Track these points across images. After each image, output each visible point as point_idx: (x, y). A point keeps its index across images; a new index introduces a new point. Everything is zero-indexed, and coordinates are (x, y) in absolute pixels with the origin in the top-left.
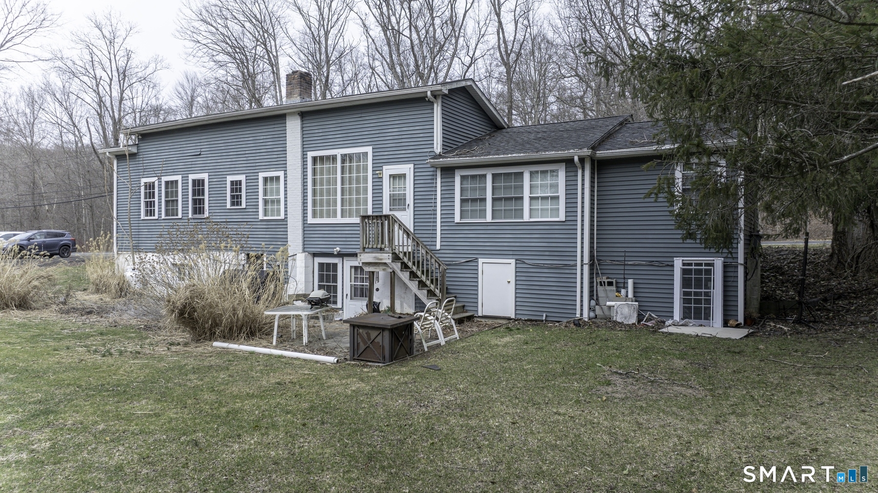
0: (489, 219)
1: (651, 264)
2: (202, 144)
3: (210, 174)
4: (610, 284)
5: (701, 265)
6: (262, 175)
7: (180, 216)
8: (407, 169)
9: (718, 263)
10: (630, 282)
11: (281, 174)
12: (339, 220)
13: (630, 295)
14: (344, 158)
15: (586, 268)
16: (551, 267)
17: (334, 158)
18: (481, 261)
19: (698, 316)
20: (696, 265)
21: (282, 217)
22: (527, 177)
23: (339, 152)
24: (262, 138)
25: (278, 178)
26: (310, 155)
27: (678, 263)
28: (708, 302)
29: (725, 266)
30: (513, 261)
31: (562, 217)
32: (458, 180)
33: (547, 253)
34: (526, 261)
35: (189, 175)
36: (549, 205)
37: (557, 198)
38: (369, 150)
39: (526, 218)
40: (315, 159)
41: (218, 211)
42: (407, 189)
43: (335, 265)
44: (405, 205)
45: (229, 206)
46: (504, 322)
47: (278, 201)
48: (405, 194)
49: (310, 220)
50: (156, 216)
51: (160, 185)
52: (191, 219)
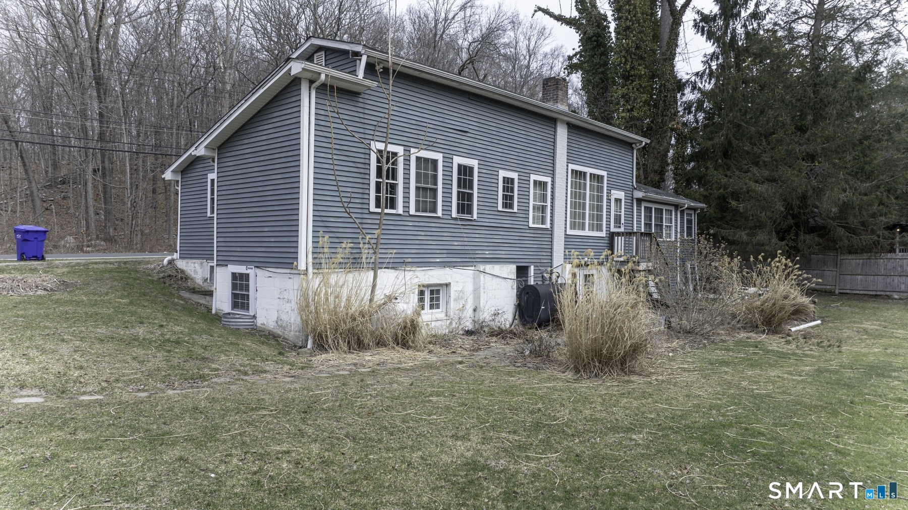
2: (469, 118)
3: (480, 162)
6: (532, 178)
7: (440, 212)
8: (622, 196)
11: (549, 180)
12: (587, 232)
14: (591, 176)
17: (584, 175)
21: (548, 225)
22: (664, 213)
23: (588, 171)
25: (545, 184)
26: (570, 167)
31: (673, 239)
35: (454, 157)
37: (671, 226)
38: (605, 174)
40: (572, 172)
41: (487, 212)
44: (620, 223)
45: (500, 208)
47: (546, 209)
48: (620, 215)
49: (569, 232)
50: (400, 210)
51: (407, 161)
52: (456, 219)
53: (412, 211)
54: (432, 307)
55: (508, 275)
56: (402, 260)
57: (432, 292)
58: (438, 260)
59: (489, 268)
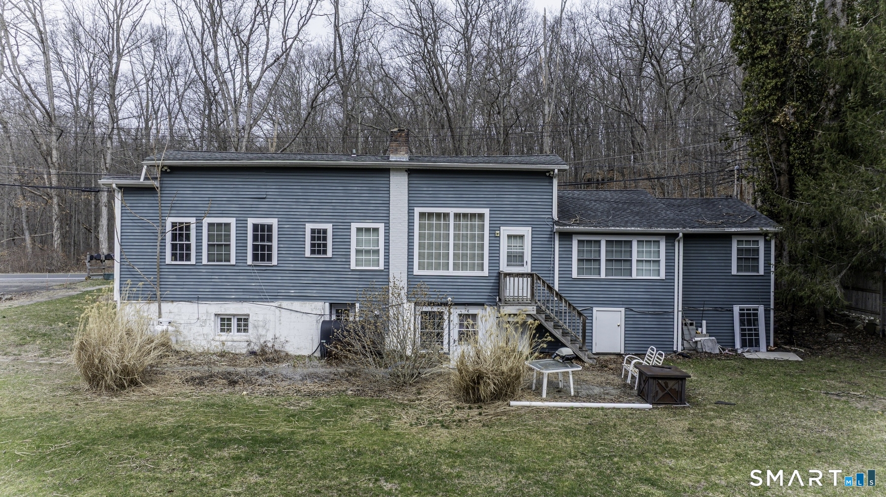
0: (603, 276)
1: (716, 309)
2: (268, 187)
3: (280, 220)
4: (691, 324)
5: (750, 310)
6: (354, 226)
7: (233, 261)
8: (526, 231)
9: (761, 308)
10: (704, 322)
11: (381, 226)
12: (451, 272)
13: (704, 332)
14: (457, 216)
15: (680, 314)
16: (654, 313)
17: (446, 215)
18: (595, 309)
19: (751, 345)
20: (747, 310)
21: (382, 267)
22: (635, 244)
23: (452, 211)
24: (356, 188)
25: (376, 230)
26: (417, 211)
27: (736, 309)
28: (757, 335)
29: (765, 310)
30: (623, 310)
31: (663, 276)
32: (575, 244)
33: (650, 303)
34: (634, 309)
35: (249, 219)
36: (652, 267)
37: (659, 261)
38: (486, 211)
39: (634, 276)
40: (422, 215)
41: (291, 259)
42: (525, 247)
43: (441, 313)
44: (523, 261)
45: (308, 254)
46: (612, 357)
47: (377, 252)
48: (523, 253)
49: (416, 271)
50: (193, 261)
51: (199, 227)
52: (250, 266)
53: (205, 261)
54: (239, 331)
55: (312, 310)
56: (196, 296)
57: (239, 320)
58: (233, 297)
59: (285, 304)
